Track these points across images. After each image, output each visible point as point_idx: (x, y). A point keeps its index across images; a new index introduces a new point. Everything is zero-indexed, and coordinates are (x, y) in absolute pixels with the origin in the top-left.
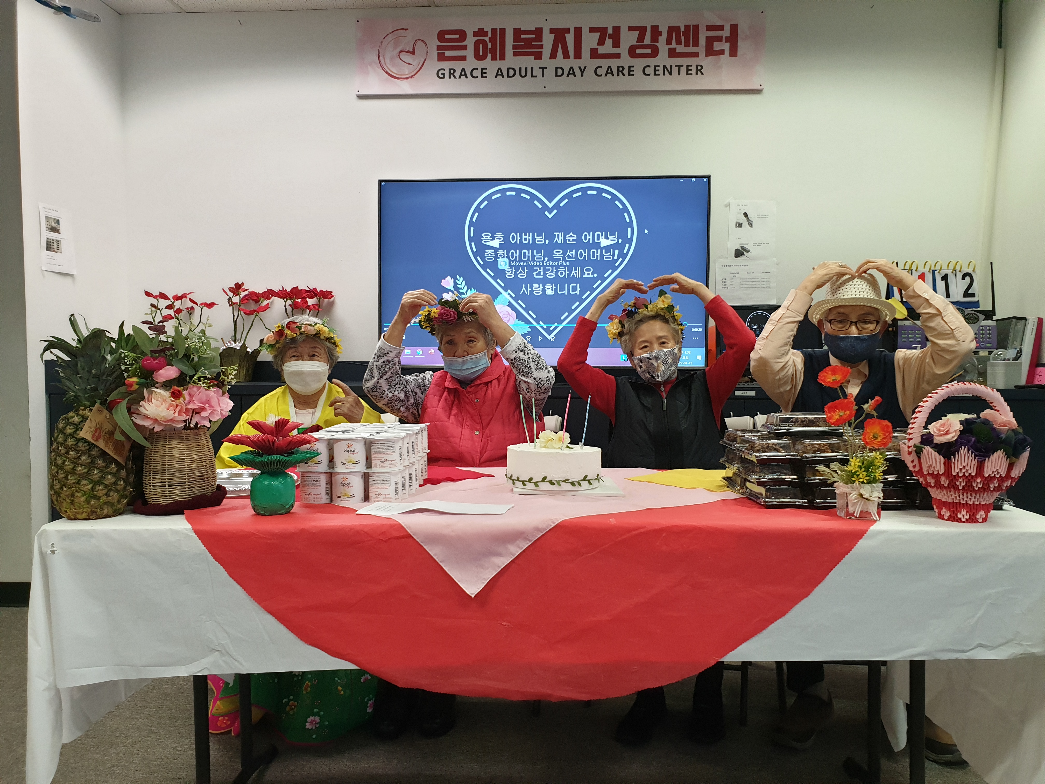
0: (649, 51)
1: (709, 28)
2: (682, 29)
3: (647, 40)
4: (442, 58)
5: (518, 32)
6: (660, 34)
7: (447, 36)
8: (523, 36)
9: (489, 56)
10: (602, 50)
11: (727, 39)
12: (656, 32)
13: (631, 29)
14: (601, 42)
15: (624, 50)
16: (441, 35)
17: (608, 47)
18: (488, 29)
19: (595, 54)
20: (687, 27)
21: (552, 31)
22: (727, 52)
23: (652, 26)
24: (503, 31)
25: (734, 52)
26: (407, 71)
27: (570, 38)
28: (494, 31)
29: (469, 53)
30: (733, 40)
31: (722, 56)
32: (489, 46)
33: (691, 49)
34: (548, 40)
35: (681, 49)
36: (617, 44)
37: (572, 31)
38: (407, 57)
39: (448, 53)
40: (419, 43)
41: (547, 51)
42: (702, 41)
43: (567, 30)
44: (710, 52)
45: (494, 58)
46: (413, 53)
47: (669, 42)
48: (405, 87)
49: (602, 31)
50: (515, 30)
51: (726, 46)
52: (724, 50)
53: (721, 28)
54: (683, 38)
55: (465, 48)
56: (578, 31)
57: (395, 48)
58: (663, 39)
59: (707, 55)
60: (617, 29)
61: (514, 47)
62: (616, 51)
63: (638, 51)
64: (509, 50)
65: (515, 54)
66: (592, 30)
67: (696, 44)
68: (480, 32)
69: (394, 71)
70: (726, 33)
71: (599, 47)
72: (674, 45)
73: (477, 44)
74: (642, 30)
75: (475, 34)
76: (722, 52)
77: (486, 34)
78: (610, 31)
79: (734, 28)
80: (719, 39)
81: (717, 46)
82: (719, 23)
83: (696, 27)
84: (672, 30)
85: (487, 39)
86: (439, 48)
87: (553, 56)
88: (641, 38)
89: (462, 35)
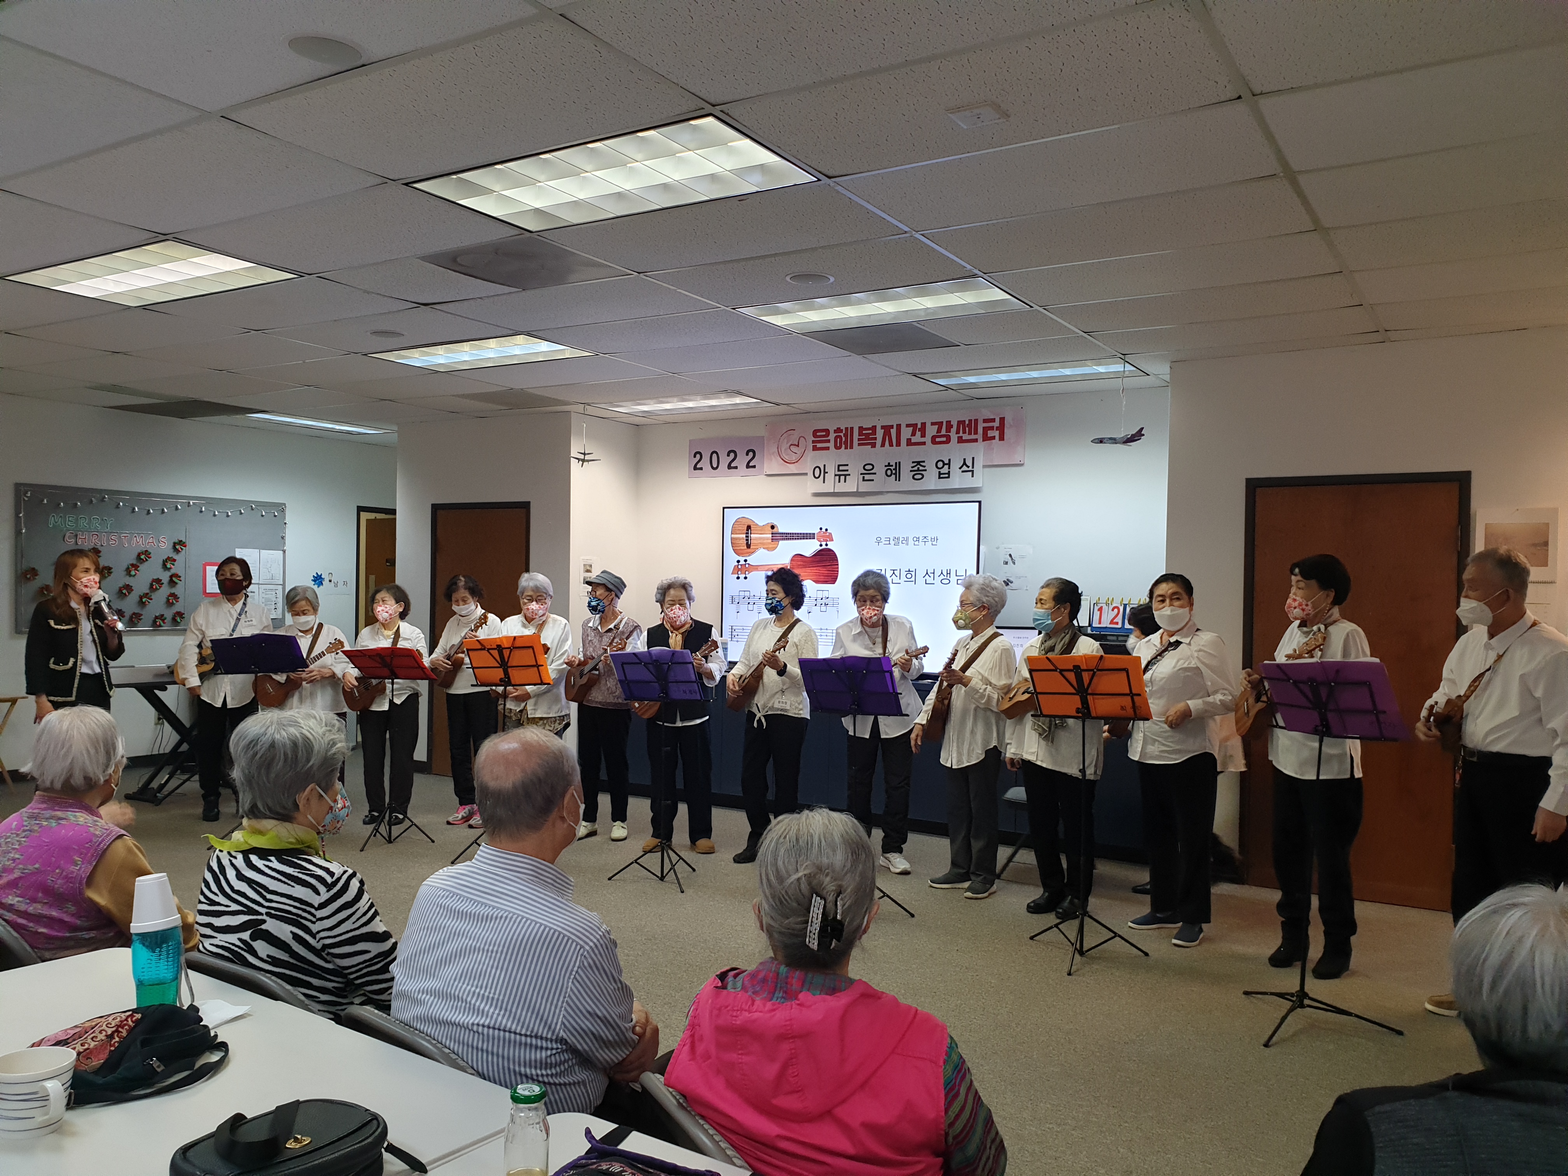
0: (944, 439)
1: (985, 421)
2: (967, 422)
3: (943, 432)
4: (815, 448)
5: (861, 429)
6: (952, 426)
7: (818, 434)
8: (864, 432)
9: (843, 446)
10: (914, 440)
11: (997, 428)
12: (949, 426)
13: (933, 424)
14: (913, 434)
15: (928, 439)
16: (815, 433)
17: (917, 438)
18: (843, 428)
19: (909, 443)
20: (970, 421)
21: (883, 427)
22: (997, 437)
23: (947, 422)
24: (852, 429)
25: (1002, 438)
26: (794, 458)
27: (893, 432)
28: (847, 429)
29: (831, 445)
30: (1001, 429)
31: (993, 441)
32: (844, 439)
33: (973, 437)
34: (880, 433)
35: (966, 437)
36: (923, 436)
37: (895, 427)
38: (794, 449)
39: (819, 445)
40: (802, 438)
41: (879, 442)
42: (980, 431)
43: (892, 427)
44: (986, 438)
45: (846, 448)
46: (798, 446)
47: (958, 432)
48: (793, 469)
49: (914, 426)
50: (859, 427)
51: (996, 434)
52: (994, 437)
53: (993, 420)
54: (967, 429)
55: (829, 441)
56: (899, 426)
57: (787, 443)
58: (954, 430)
59: (983, 441)
60: (924, 424)
61: (859, 440)
62: (923, 440)
63: (938, 440)
64: (856, 442)
65: (859, 445)
66: (908, 426)
67: (976, 433)
68: (838, 430)
69: (786, 458)
70: (997, 424)
71: (913, 438)
72: (961, 434)
73: (836, 438)
74: (940, 424)
75: (835, 431)
76: (993, 438)
77: (841, 431)
78: (919, 426)
79: (1002, 420)
80: (992, 428)
81: (990, 433)
82: (992, 417)
83: (976, 421)
84: (960, 423)
85: (842, 434)
86: (813, 442)
87: (883, 445)
88: (939, 430)
89: (827, 431)
